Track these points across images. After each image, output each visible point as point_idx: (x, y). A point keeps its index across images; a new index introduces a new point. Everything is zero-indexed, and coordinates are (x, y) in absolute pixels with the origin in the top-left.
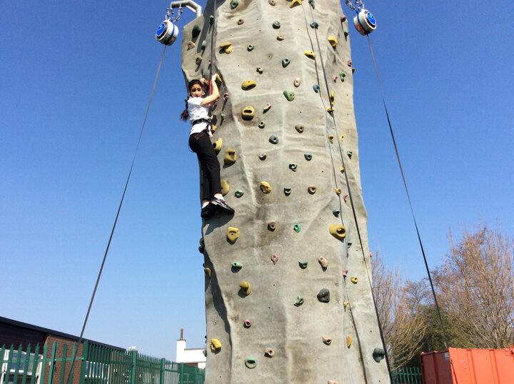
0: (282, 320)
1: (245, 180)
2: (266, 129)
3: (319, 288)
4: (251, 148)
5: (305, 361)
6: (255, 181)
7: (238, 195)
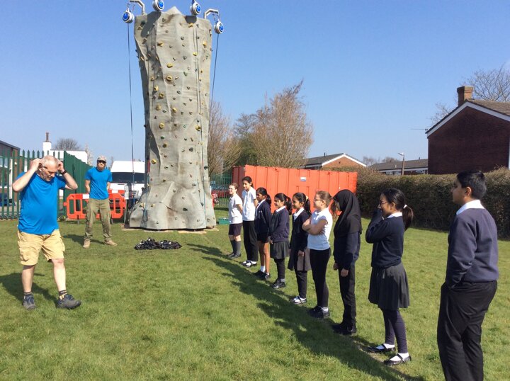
0: (178, 156)
1: (167, 106)
2: (176, 87)
3: (190, 147)
4: (170, 94)
5: (184, 168)
6: (171, 107)
7: (164, 112)
